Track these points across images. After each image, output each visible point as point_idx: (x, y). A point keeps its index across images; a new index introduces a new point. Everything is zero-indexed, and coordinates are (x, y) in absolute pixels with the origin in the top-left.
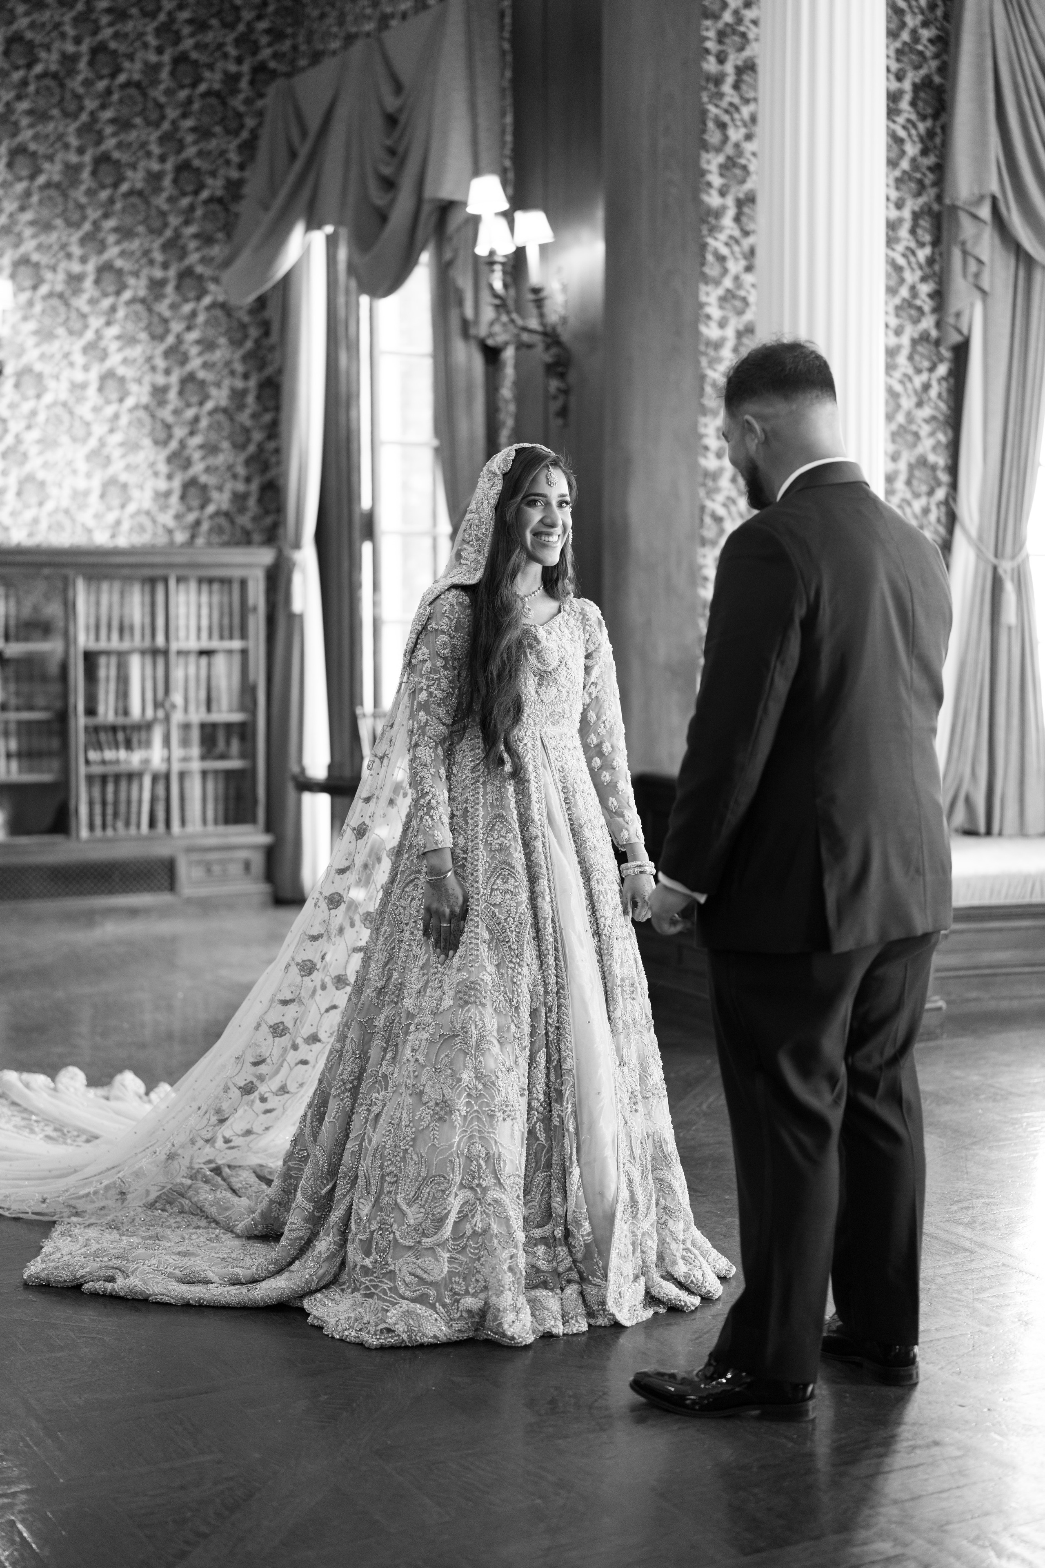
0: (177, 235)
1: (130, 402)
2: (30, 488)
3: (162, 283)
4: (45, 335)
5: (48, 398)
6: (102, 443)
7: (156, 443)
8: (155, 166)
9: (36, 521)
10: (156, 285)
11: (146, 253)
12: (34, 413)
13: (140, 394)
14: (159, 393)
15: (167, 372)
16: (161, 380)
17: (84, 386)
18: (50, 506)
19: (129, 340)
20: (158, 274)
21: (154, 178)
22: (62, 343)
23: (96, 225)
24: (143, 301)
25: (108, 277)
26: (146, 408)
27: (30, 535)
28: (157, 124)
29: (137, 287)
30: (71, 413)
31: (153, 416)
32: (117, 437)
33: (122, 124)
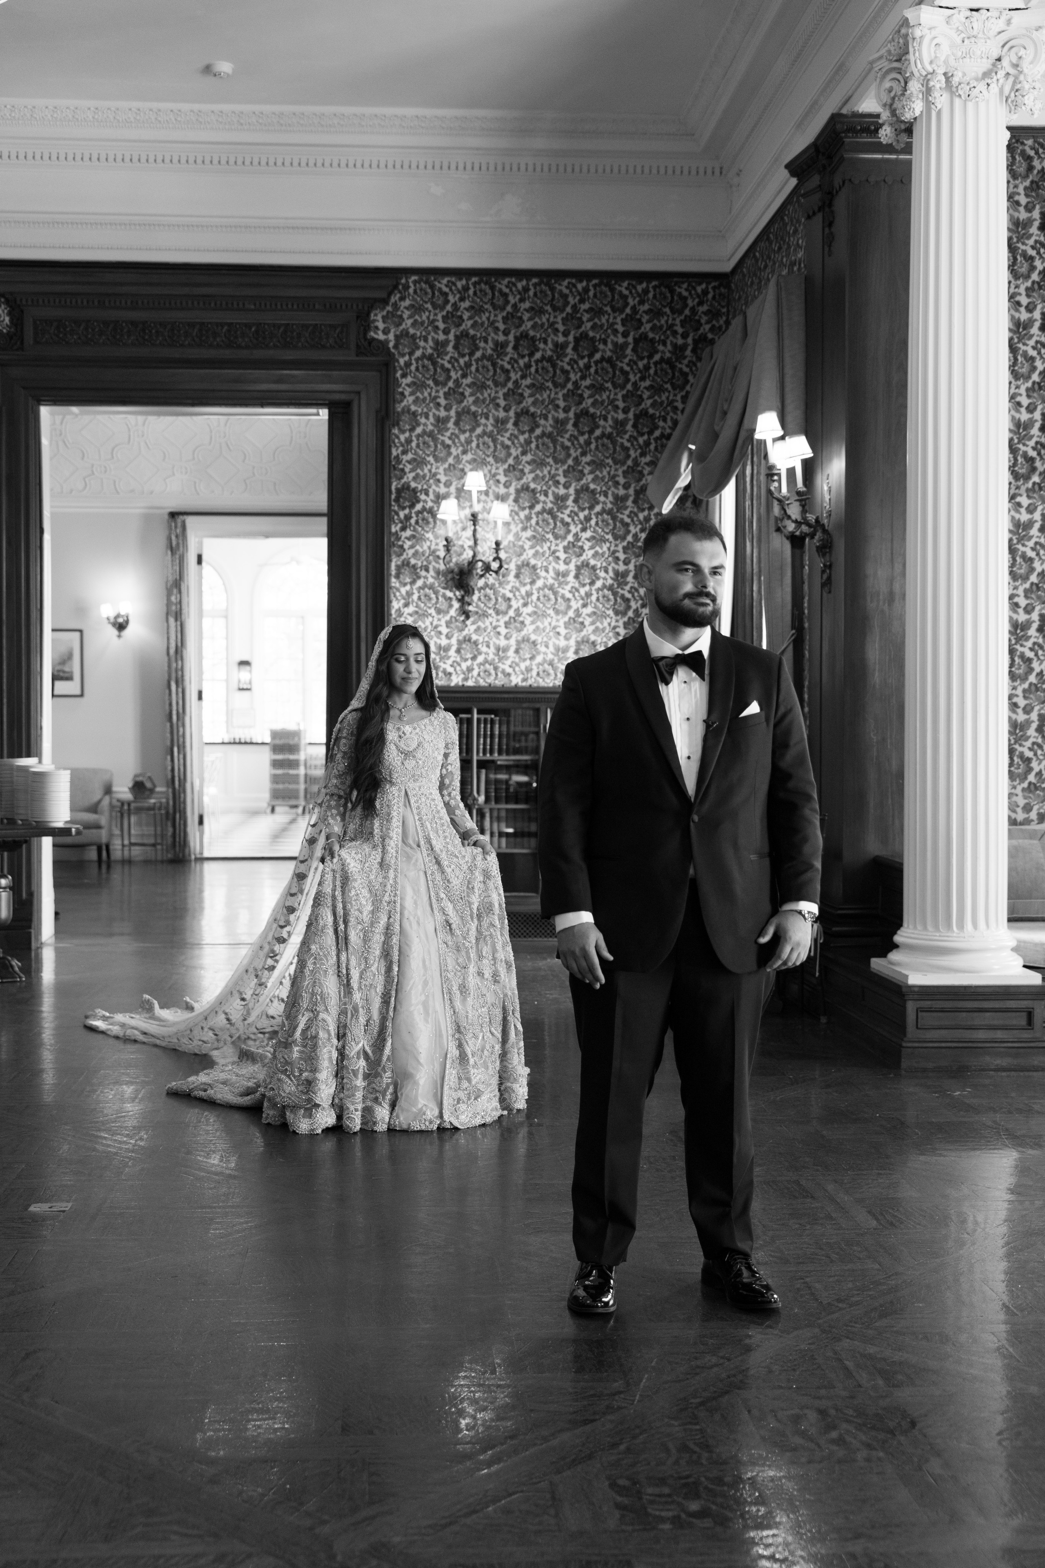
0: (636, 463)
1: (599, 584)
2: (525, 646)
3: (625, 498)
4: (538, 539)
5: (540, 583)
6: (578, 613)
7: (617, 613)
8: (621, 416)
9: (529, 670)
10: (620, 501)
11: (613, 478)
12: (529, 594)
13: (605, 578)
14: (620, 577)
15: (626, 562)
16: (622, 568)
17: (565, 574)
18: (539, 659)
19: (597, 540)
20: (621, 492)
21: (620, 425)
22: (551, 543)
23: (576, 459)
24: (609, 512)
25: (585, 496)
26: (611, 588)
27: (524, 680)
28: (623, 387)
29: (606, 502)
30: (555, 594)
31: (615, 594)
32: (589, 610)
33: (597, 388)
